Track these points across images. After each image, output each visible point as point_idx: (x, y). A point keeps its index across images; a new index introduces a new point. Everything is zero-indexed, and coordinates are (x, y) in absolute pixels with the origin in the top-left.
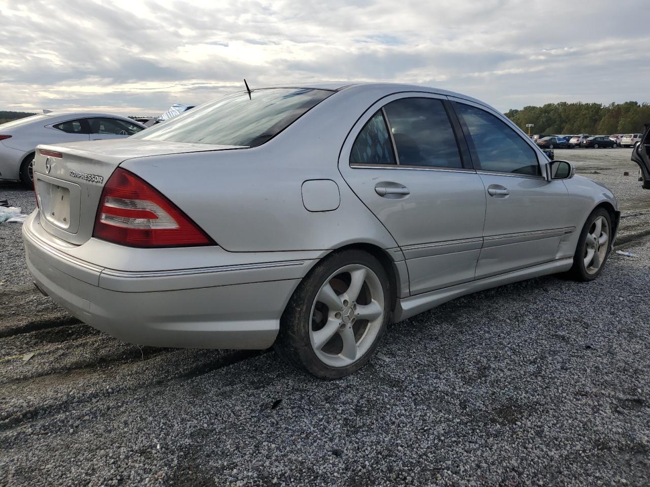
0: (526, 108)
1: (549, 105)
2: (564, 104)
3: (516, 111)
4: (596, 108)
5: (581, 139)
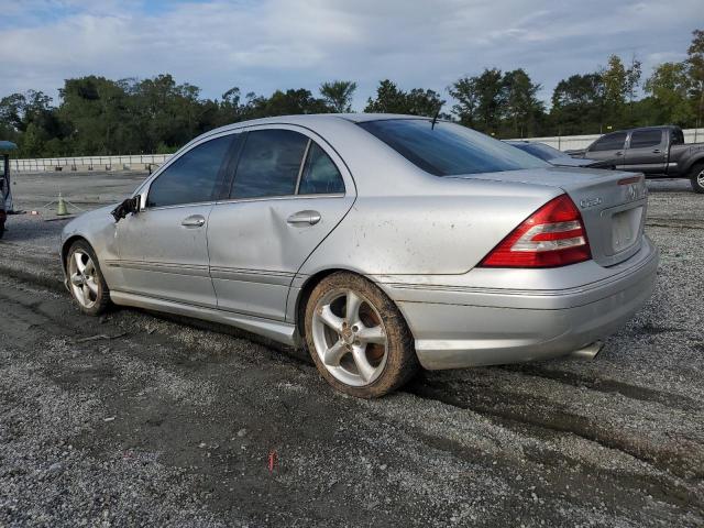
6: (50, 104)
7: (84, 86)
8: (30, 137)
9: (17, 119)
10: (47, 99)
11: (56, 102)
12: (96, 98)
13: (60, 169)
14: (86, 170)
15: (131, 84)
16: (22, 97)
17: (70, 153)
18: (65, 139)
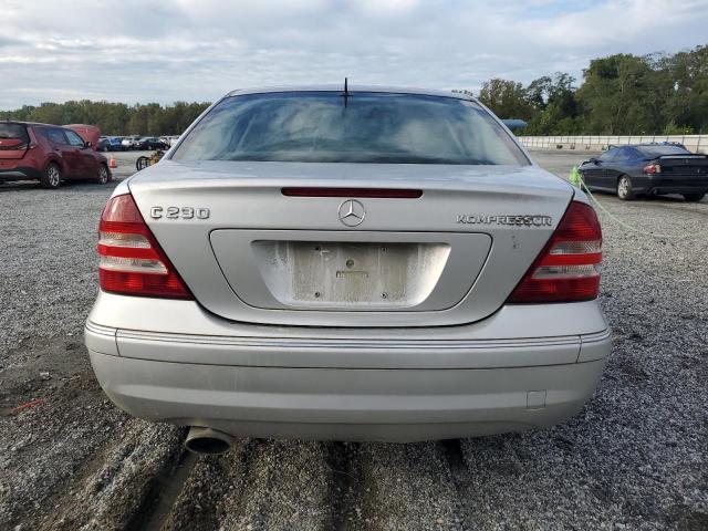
0: (43, 105)
1: (72, 103)
2: (88, 102)
3: (32, 108)
4: (122, 108)
5: (133, 141)
6: (573, 84)
7: (607, 65)
8: (546, 116)
9: (541, 100)
10: (571, 80)
11: (578, 83)
12: (616, 76)
13: (561, 147)
14: (583, 149)
15: (656, 59)
16: (549, 80)
17: (578, 132)
18: (577, 119)
